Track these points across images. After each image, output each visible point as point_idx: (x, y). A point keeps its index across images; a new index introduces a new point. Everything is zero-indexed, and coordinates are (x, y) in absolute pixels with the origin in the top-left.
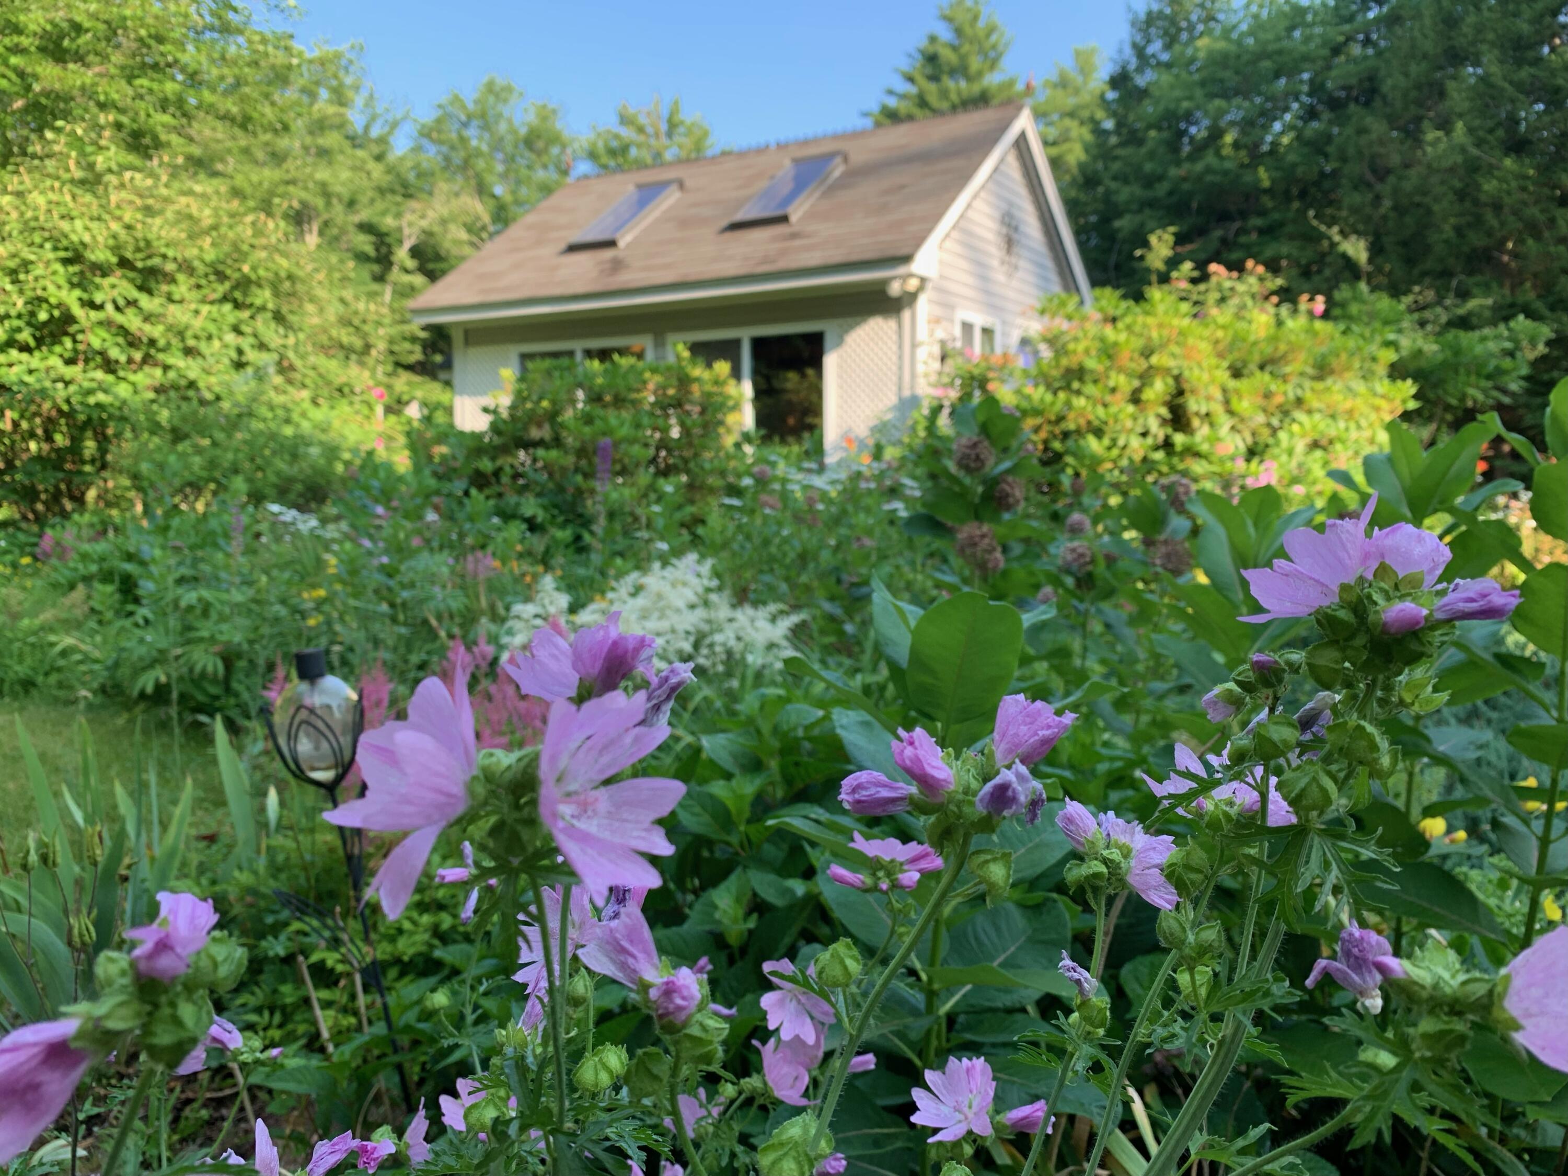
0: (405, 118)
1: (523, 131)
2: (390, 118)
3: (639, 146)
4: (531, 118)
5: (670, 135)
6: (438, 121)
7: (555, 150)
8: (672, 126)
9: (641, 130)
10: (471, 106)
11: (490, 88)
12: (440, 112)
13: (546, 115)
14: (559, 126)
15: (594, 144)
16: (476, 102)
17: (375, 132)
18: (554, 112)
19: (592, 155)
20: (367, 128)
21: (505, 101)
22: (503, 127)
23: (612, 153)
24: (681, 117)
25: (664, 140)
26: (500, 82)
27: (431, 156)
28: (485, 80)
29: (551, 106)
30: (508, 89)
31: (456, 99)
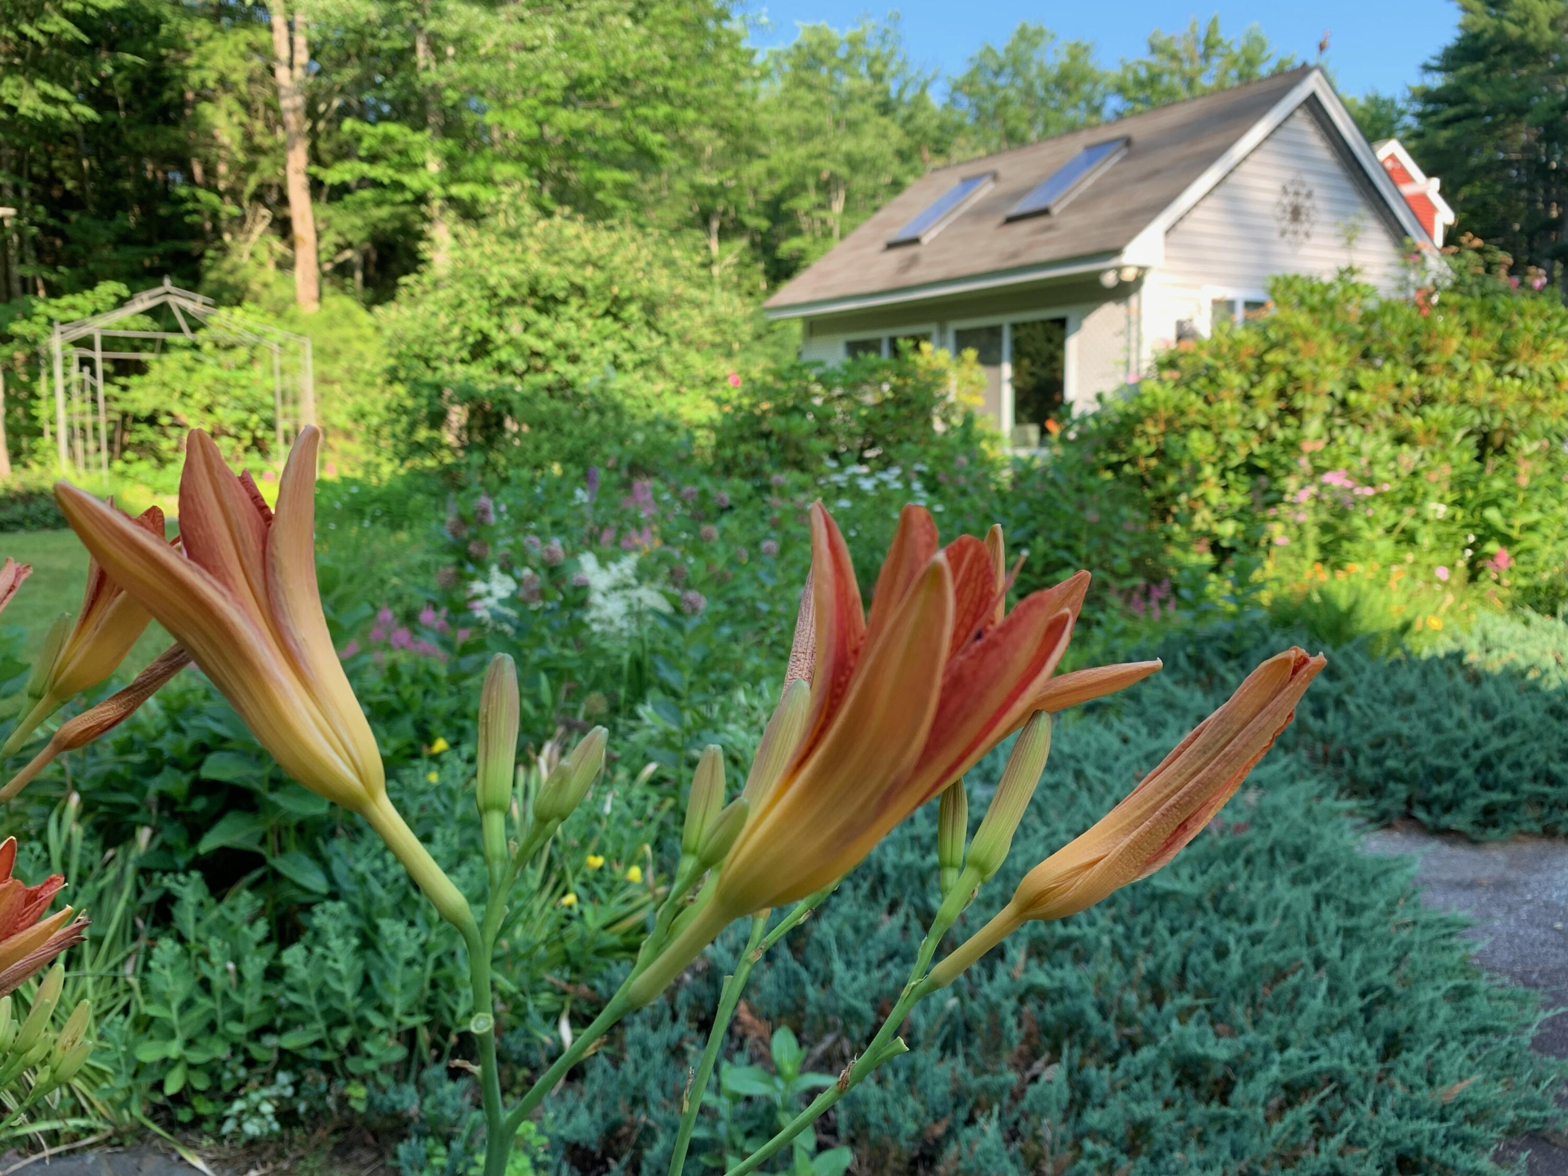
0: (935, 78)
1: (1055, 72)
2: (921, 80)
3: (1172, 73)
4: (1064, 59)
5: (1206, 57)
6: (972, 74)
7: (1086, 88)
8: (1210, 47)
9: (1174, 57)
10: (1001, 54)
11: (1023, 35)
12: (972, 66)
13: (1078, 52)
14: (1091, 63)
15: (1124, 78)
16: (1007, 50)
17: (908, 96)
18: (1086, 49)
19: (1121, 90)
20: (900, 93)
21: (1035, 45)
22: (1034, 71)
23: (1140, 84)
24: (1221, 35)
25: (1199, 63)
26: (1032, 27)
27: (964, 111)
28: (1018, 27)
29: (1085, 43)
30: (1040, 33)
31: (989, 50)
